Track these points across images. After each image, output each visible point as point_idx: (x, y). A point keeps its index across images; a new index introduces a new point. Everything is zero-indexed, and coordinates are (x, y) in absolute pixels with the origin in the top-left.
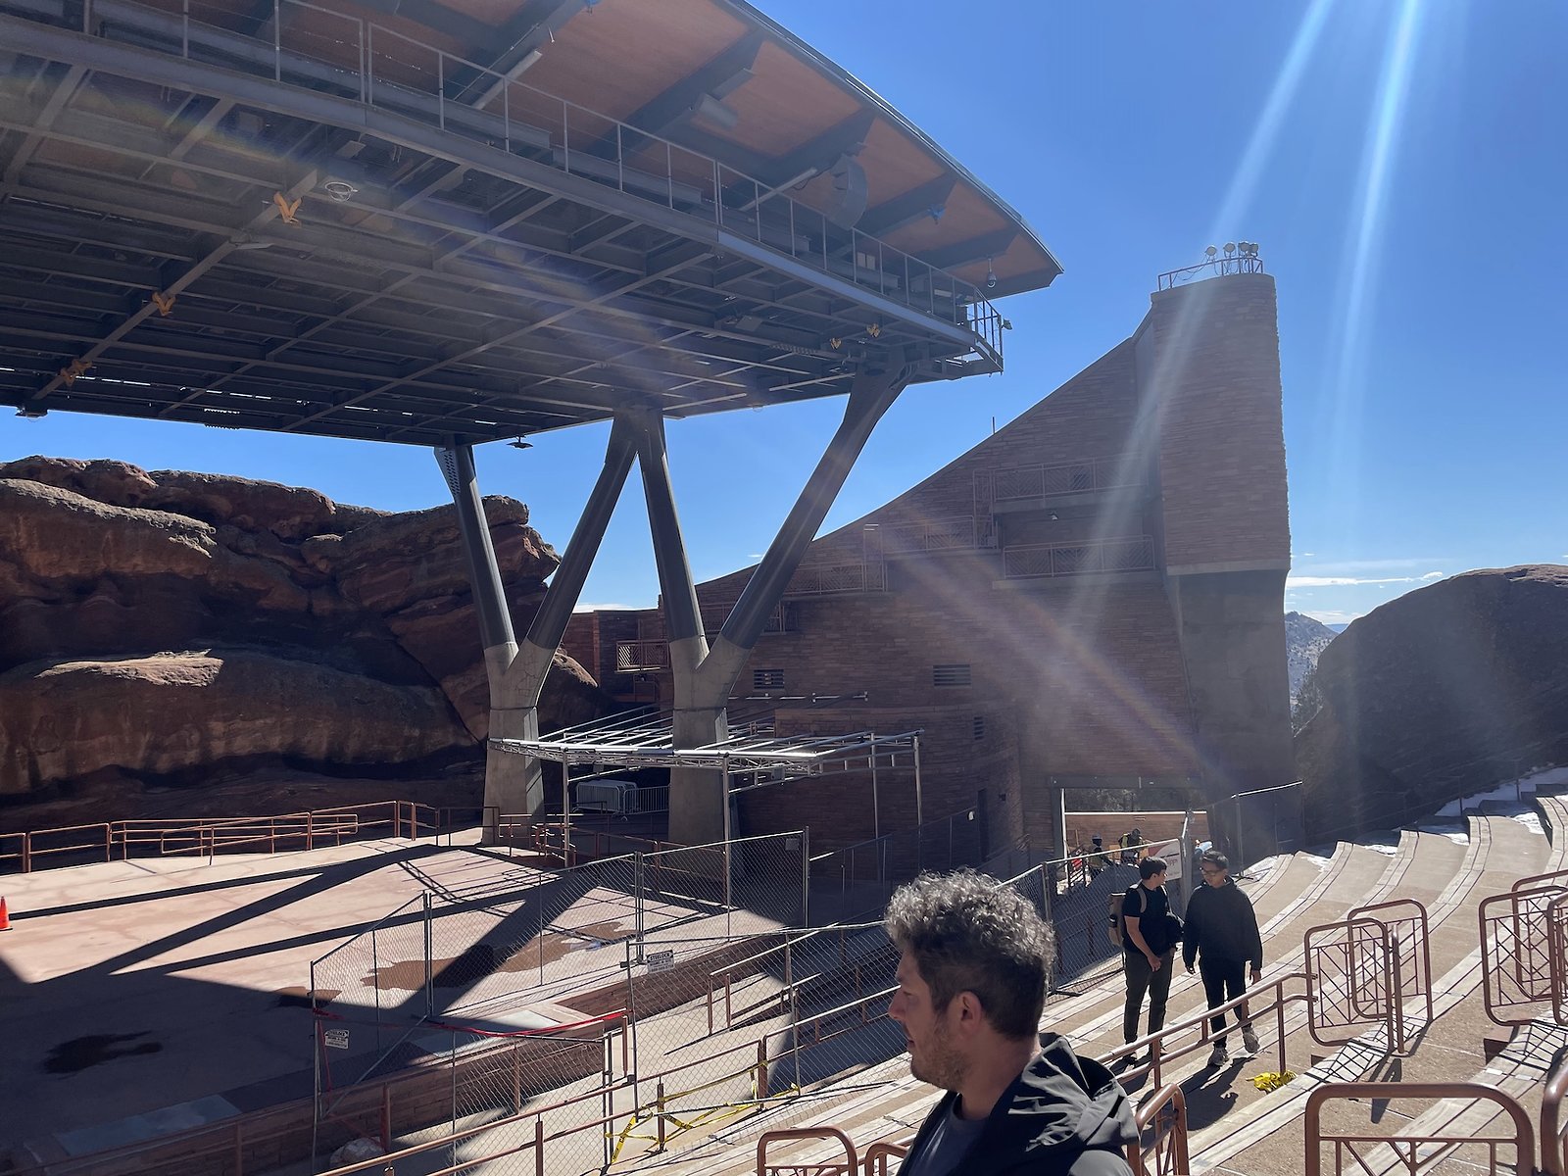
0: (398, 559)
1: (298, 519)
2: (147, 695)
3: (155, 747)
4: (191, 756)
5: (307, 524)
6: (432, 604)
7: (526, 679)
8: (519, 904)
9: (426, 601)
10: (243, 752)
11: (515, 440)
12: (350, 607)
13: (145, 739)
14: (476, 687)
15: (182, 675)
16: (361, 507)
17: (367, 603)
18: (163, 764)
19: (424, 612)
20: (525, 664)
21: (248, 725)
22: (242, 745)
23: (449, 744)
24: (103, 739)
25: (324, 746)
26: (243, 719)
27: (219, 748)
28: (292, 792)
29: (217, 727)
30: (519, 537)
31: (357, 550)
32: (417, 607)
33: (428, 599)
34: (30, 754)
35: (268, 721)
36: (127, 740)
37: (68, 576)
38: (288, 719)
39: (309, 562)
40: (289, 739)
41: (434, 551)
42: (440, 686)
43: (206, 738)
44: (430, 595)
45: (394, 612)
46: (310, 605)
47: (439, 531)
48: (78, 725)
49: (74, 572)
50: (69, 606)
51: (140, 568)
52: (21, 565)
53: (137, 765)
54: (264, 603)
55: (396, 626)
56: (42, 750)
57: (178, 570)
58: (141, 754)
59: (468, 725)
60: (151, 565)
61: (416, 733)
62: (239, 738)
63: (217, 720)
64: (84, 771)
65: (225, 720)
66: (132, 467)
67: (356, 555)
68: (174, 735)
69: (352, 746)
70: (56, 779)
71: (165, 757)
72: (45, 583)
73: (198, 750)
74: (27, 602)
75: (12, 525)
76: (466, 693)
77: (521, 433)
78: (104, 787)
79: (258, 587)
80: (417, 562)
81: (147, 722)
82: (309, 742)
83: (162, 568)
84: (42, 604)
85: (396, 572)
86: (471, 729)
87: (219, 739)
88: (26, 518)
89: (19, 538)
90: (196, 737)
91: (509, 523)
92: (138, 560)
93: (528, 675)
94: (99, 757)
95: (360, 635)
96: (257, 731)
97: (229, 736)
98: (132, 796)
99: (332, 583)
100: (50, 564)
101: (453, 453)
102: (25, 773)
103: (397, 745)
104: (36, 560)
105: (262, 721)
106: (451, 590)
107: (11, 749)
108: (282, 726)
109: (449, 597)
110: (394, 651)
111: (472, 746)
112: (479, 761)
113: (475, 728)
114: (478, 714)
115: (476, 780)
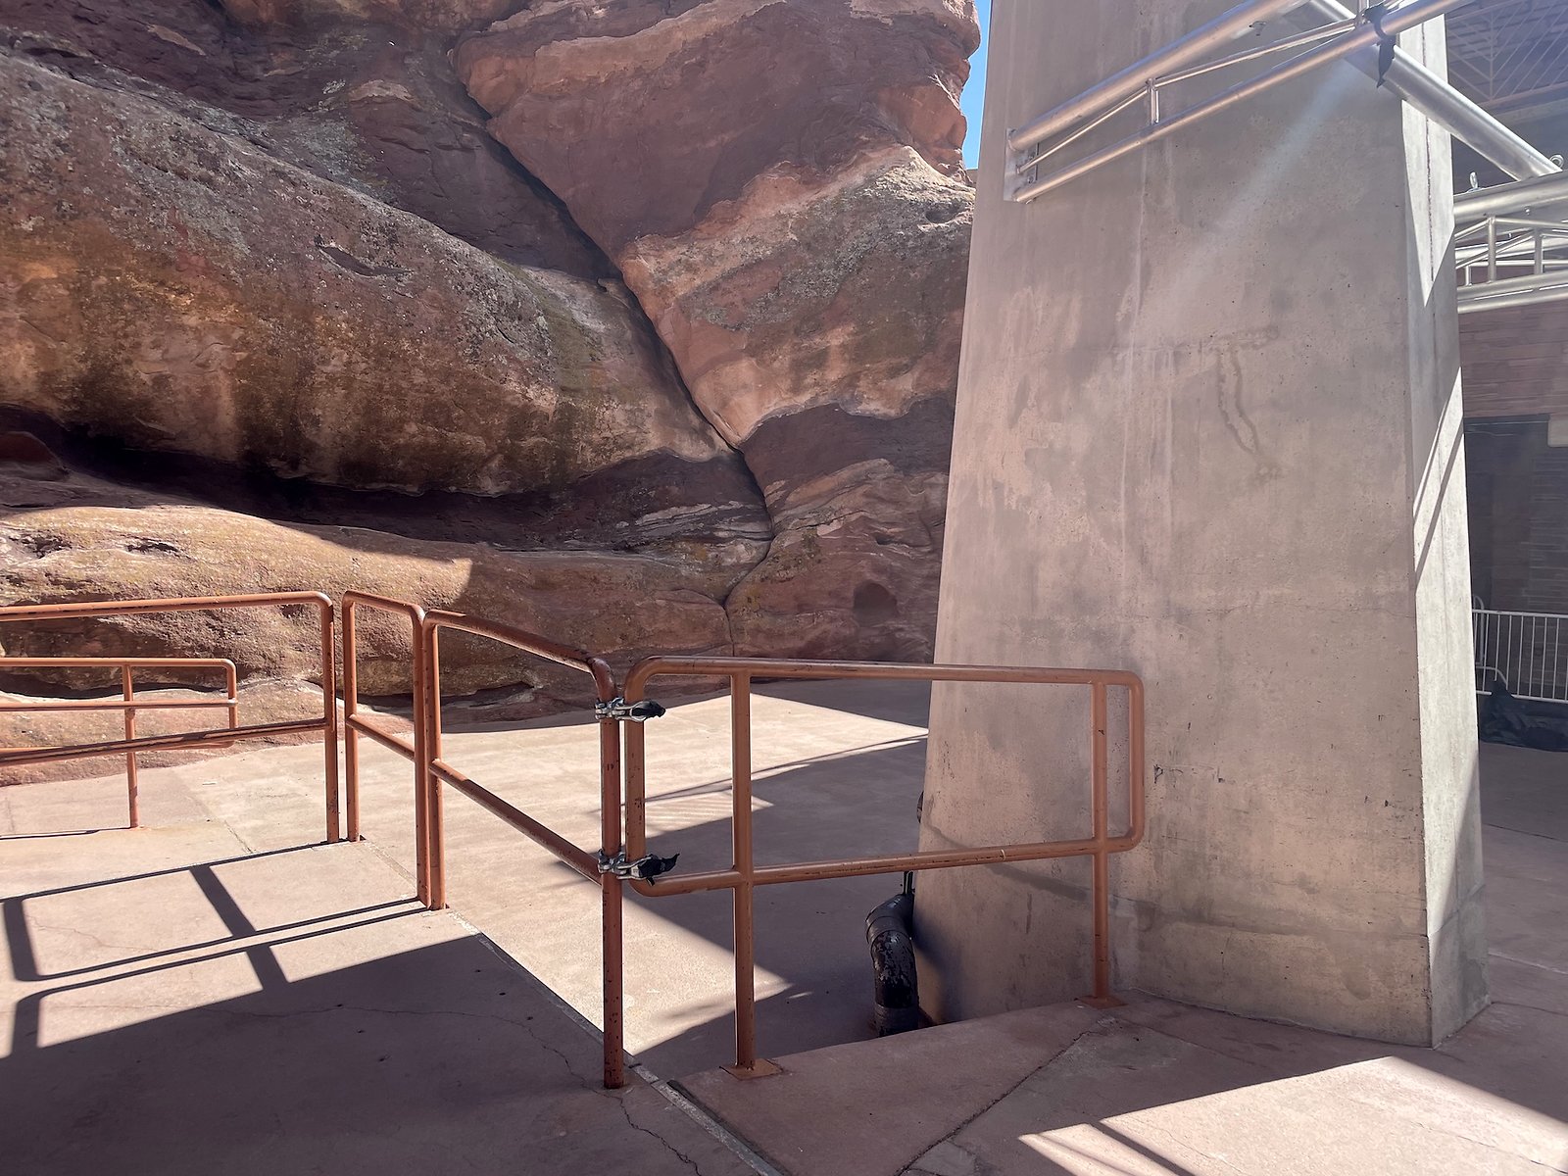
23: (646, 448)
42: (619, 277)
76: (697, 293)
82: (158, 376)
110: (482, 156)
111: (715, 461)
112: (736, 505)
113: (724, 404)
114: (733, 358)
115: (729, 561)
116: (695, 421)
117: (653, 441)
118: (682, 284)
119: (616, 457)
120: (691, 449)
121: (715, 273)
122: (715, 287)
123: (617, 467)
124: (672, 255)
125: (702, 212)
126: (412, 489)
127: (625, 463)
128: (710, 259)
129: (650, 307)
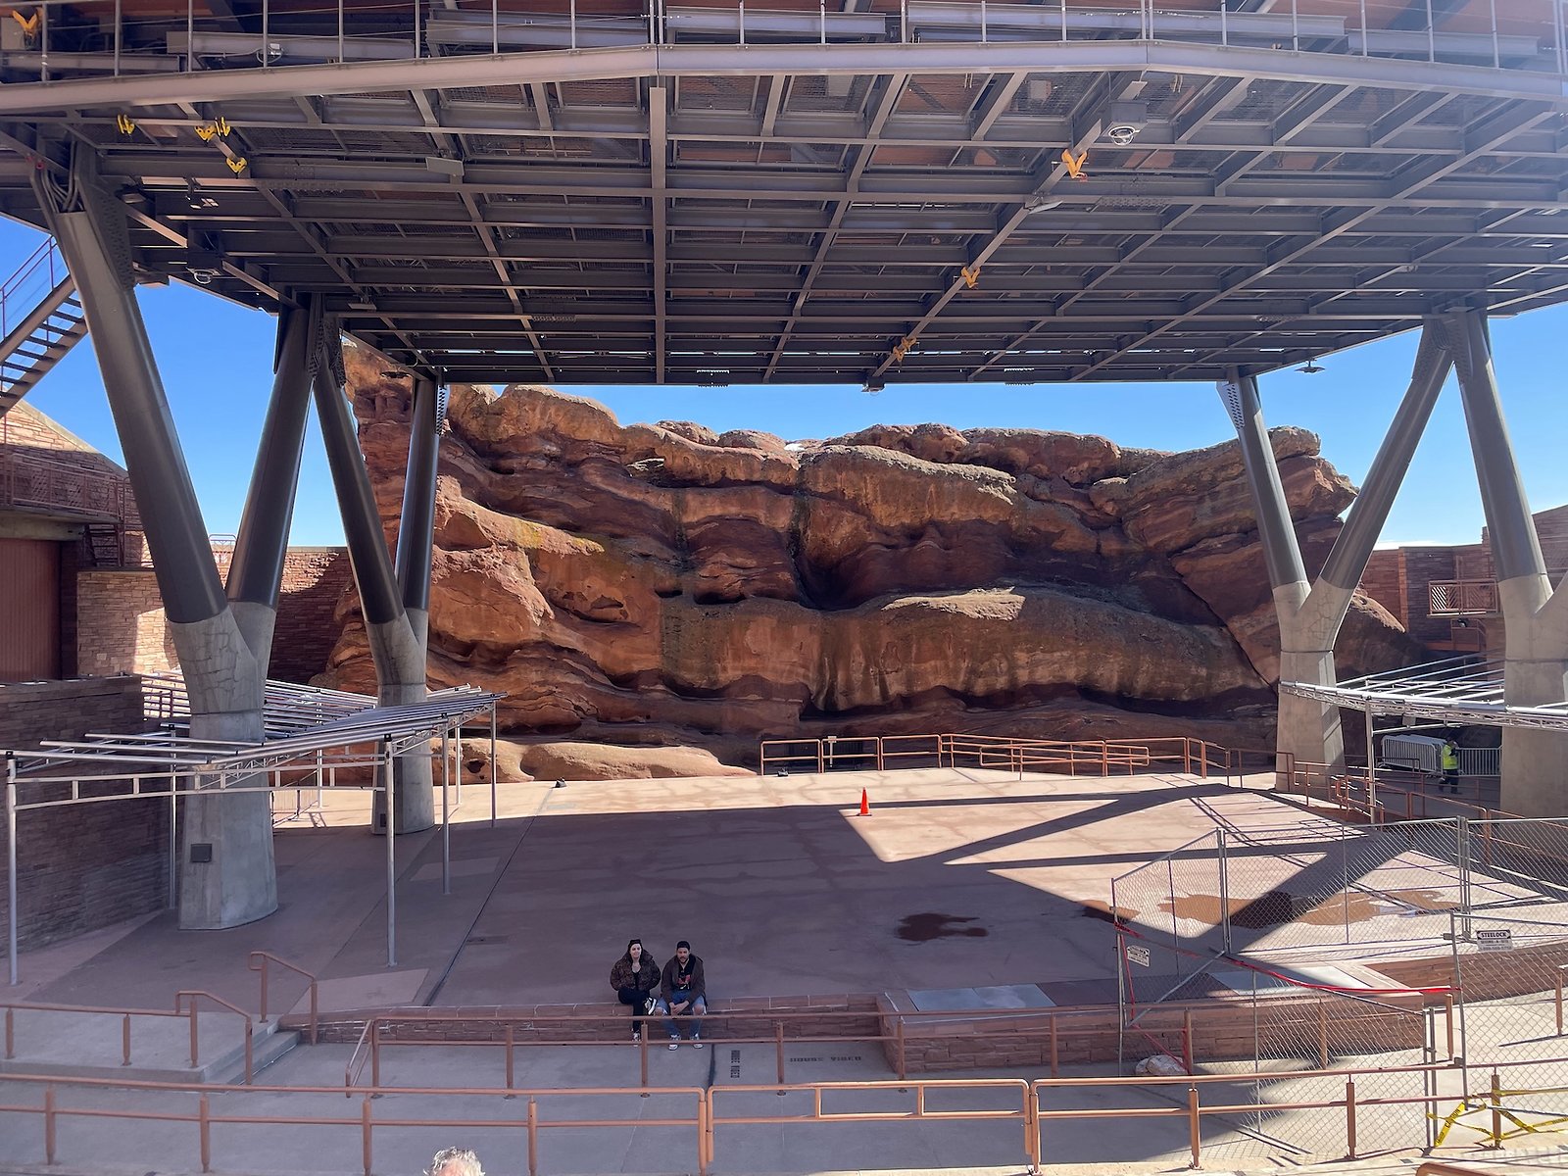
0: (1181, 499)
1: (1086, 465)
2: (965, 626)
3: (973, 672)
4: (1001, 683)
5: (1096, 469)
6: (1216, 543)
7: (1320, 620)
8: (1319, 856)
9: (1210, 540)
10: (1044, 681)
11: (1305, 364)
12: (1136, 547)
13: (964, 665)
14: (1264, 629)
15: (992, 610)
16: (1144, 449)
17: (1151, 543)
18: (980, 687)
19: (1208, 552)
20: (1319, 605)
21: (1048, 656)
22: (1043, 675)
23: (1237, 685)
24: (933, 663)
25: (1115, 680)
26: (1043, 651)
27: (1023, 676)
28: (1088, 722)
29: (1022, 657)
30: (1309, 469)
31: (1141, 492)
32: (1201, 546)
33: (1213, 537)
34: (881, 673)
35: (1065, 654)
36: (951, 665)
37: (902, 524)
38: (1082, 653)
39: (1097, 505)
40: (1084, 672)
41: (1217, 489)
42: (1226, 626)
43: (1013, 667)
44: (1213, 534)
45: (1179, 551)
46: (1099, 546)
47: (1223, 468)
48: (914, 650)
49: (907, 521)
50: (905, 549)
51: (956, 516)
52: (870, 517)
53: (959, 687)
54: (1057, 545)
55: (1181, 565)
56: (889, 670)
57: (986, 516)
58: (962, 678)
59: (1257, 666)
60: (964, 514)
61: (1203, 672)
62: (1040, 668)
63: (1022, 651)
64: (919, 689)
65: (1029, 651)
66: (948, 428)
67: (1141, 497)
68: (987, 663)
69: (1141, 682)
70: (899, 695)
71: (981, 681)
72: (886, 532)
73: (1006, 677)
74: (874, 547)
75: (863, 484)
76: (1254, 634)
77: (1309, 356)
78: (935, 704)
79: (1052, 530)
80: (1201, 500)
81: (965, 650)
82: (1101, 675)
83: (973, 515)
84: (885, 549)
85: (1181, 511)
86: (1260, 671)
87: (1023, 668)
88: (872, 477)
89: (867, 494)
90: (1004, 665)
91: (1298, 455)
92: (954, 509)
93: (1322, 616)
94: (931, 678)
95: (1146, 574)
96: (1056, 663)
97: (1033, 665)
98: (956, 713)
99: (1118, 524)
100: (889, 515)
101: (1237, 386)
102: (877, 688)
103: (1185, 683)
104: (881, 512)
105: (1059, 654)
106: (1236, 528)
107: (867, 668)
108: (1077, 658)
109: (1234, 535)
110: (1179, 590)
111: (1263, 689)
112: (1270, 705)
113: (1265, 670)
114: (1268, 656)
115: (1267, 724)
116: (1255, 675)
117: (1240, 682)
118: (1249, 631)
119: (1227, 688)
120: (1253, 684)
121: (1260, 627)
122: (1260, 632)
123: (1227, 691)
124: (1245, 621)
125: (1255, 607)
126: (1162, 699)
127: (1230, 689)
128: (1259, 622)
129: (1238, 638)
